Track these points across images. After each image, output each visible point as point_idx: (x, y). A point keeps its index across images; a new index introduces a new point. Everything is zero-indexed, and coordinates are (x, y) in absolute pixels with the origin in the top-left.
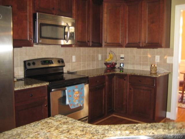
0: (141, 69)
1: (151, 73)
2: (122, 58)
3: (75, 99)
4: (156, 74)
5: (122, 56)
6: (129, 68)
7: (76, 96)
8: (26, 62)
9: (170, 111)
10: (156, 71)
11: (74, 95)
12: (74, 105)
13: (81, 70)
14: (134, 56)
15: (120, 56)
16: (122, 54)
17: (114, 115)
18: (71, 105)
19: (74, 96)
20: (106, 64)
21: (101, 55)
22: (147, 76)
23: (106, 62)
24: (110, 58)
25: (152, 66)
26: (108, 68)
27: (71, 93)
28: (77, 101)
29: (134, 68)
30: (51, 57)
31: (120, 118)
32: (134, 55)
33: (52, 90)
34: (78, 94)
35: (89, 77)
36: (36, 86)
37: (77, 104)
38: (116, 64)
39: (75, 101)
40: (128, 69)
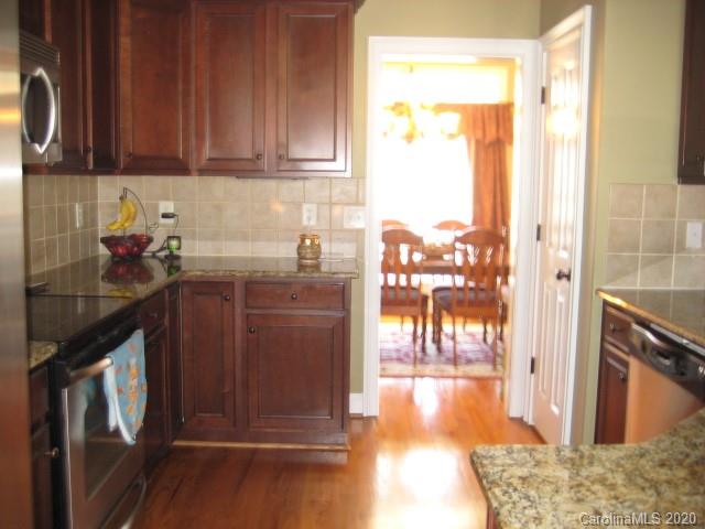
0: (249, 255)
1: (301, 267)
4: (317, 267)
5: (167, 207)
6: (196, 254)
9: (360, 390)
10: (317, 258)
11: (130, 382)
14: (219, 208)
15: (158, 208)
16: (167, 199)
19: (131, 387)
21: (81, 206)
24: (126, 216)
25: (303, 240)
26: (117, 258)
29: (220, 251)
32: (217, 203)
38: (150, 240)
39: (131, 408)
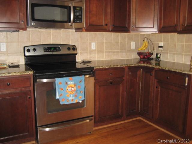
0: (183, 63)
1: (191, 68)
2: (160, 47)
3: (69, 93)
5: (161, 44)
6: (168, 60)
7: (70, 90)
8: (26, 48)
11: (68, 88)
12: (68, 100)
13: (104, 59)
14: (175, 45)
15: (159, 44)
16: (161, 41)
17: (140, 118)
18: (63, 100)
19: (68, 90)
20: (139, 54)
21: (134, 43)
22: (177, 71)
23: (139, 52)
24: (144, 46)
26: (141, 59)
27: (62, 86)
28: (72, 96)
29: (174, 60)
30: (61, 43)
31: (146, 123)
32: (175, 43)
33: (36, 81)
34: (73, 87)
35: (95, 68)
36: (14, 75)
37: (73, 100)
39: (69, 96)
40: (166, 62)
